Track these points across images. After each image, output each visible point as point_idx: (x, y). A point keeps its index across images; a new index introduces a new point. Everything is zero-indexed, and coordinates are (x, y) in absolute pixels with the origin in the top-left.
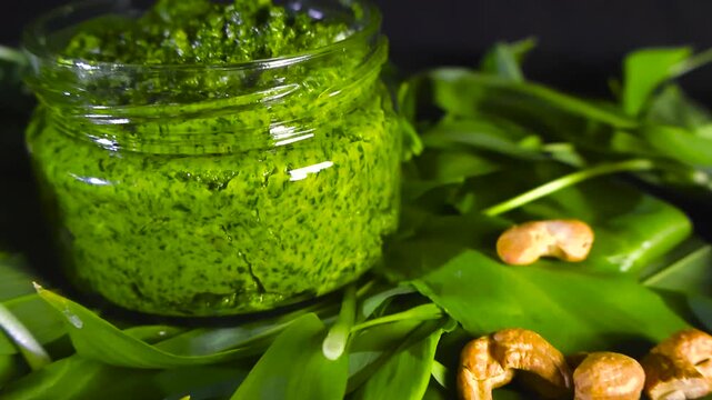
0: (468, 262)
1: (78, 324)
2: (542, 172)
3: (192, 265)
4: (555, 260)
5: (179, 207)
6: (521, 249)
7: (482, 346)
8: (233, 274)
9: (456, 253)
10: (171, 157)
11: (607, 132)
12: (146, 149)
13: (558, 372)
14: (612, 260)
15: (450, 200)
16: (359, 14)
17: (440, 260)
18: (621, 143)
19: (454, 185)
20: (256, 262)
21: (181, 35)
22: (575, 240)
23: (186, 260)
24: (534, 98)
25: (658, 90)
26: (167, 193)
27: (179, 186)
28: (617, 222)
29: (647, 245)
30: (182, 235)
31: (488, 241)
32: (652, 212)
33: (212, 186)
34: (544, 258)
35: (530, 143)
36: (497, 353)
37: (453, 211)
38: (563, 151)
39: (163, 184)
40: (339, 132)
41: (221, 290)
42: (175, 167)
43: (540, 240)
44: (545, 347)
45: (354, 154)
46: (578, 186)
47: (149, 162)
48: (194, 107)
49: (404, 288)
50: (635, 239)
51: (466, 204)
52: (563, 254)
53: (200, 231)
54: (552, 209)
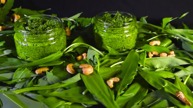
0: (146, 46)
1: (110, 50)
2: (153, 36)
3: (118, 45)
4: (156, 45)
5: (118, 39)
6: (152, 44)
7: (150, 52)
8: (122, 47)
9: (145, 45)
10: (117, 33)
11: (161, 30)
12: (114, 33)
13: (158, 55)
14: (163, 45)
15: (141, 39)
16: (132, 16)
17: (143, 45)
18: (163, 32)
19: (142, 38)
20: (125, 45)
21: (114, 20)
22: (158, 43)
23: (117, 45)
24: (150, 26)
25: (167, 24)
26: (117, 37)
27: (118, 36)
28: (163, 41)
29: (167, 44)
30: (118, 42)
31: (148, 43)
32: (167, 40)
33: (121, 36)
34: (155, 45)
35: (150, 32)
36: (152, 53)
37: (142, 41)
38: (155, 33)
39: (116, 36)
40: (133, 31)
41: (120, 48)
42: (118, 35)
43: (154, 43)
44: (156, 52)
45: (135, 33)
46: (158, 37)
47: (114, 34)
48: (120, 28)
49: (139, 48)
50: (165, 43)
51: (144, 40)
52: (157, 44)
53: (120, 41)
54: (155, 40)
